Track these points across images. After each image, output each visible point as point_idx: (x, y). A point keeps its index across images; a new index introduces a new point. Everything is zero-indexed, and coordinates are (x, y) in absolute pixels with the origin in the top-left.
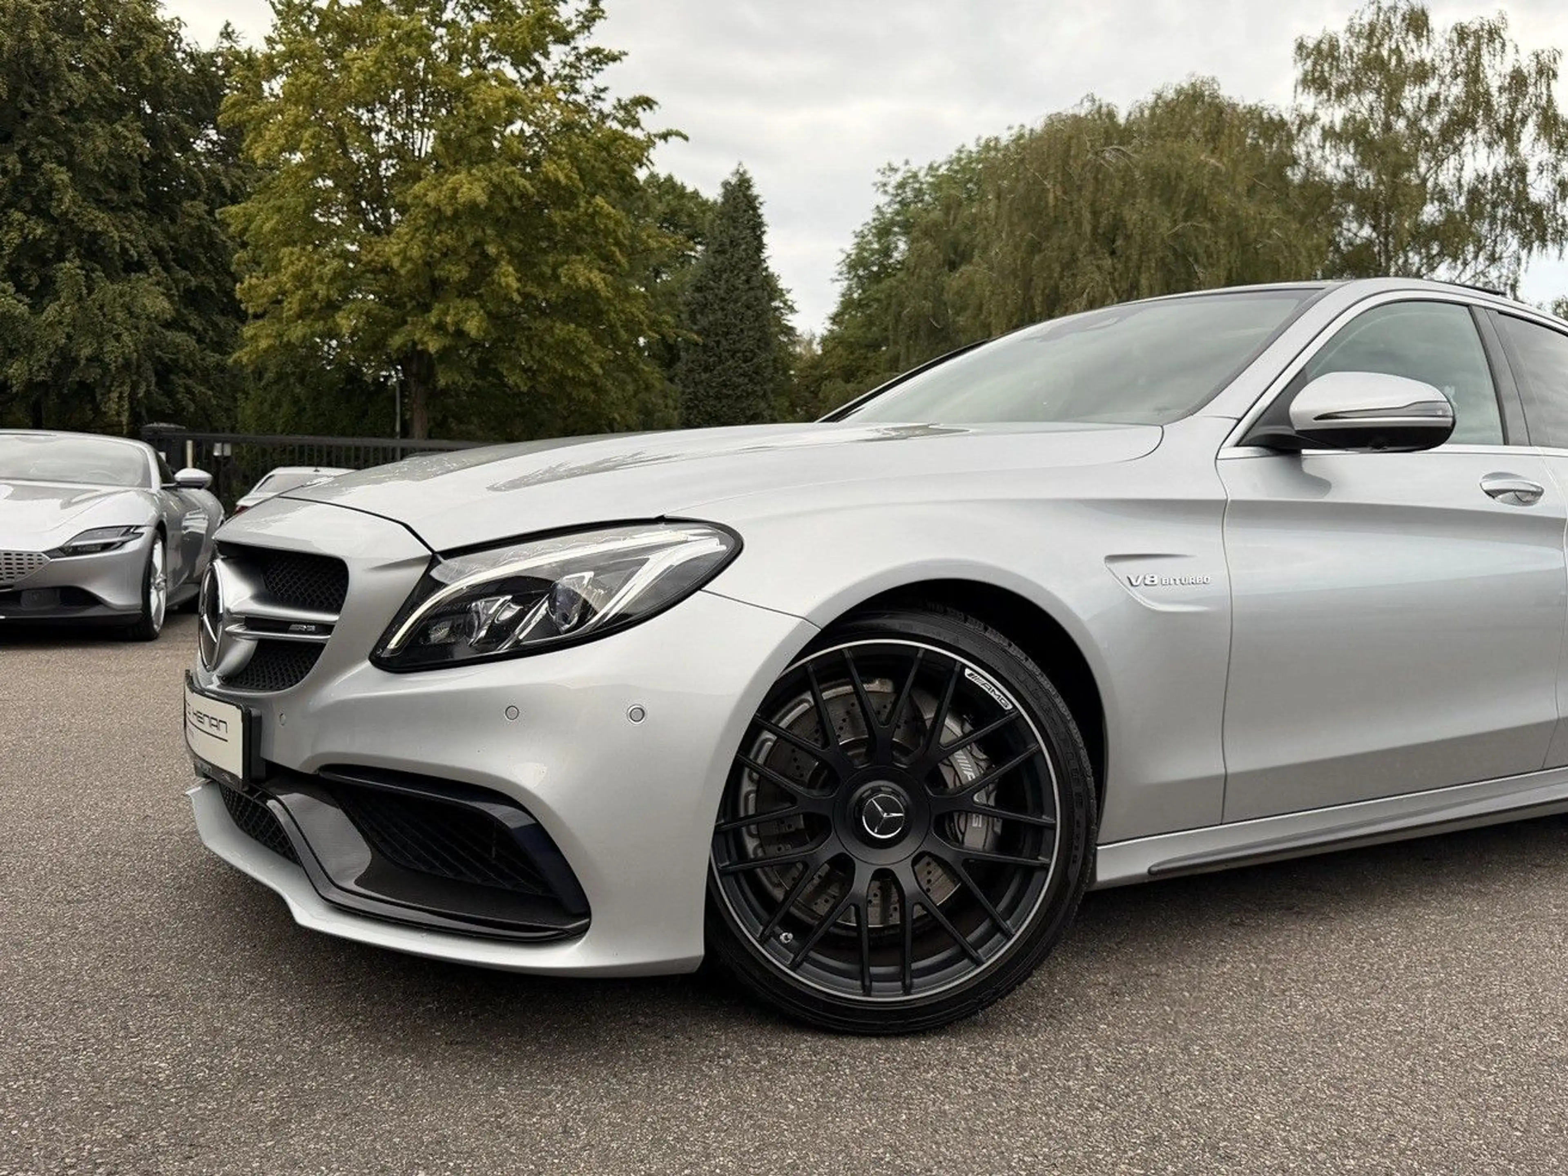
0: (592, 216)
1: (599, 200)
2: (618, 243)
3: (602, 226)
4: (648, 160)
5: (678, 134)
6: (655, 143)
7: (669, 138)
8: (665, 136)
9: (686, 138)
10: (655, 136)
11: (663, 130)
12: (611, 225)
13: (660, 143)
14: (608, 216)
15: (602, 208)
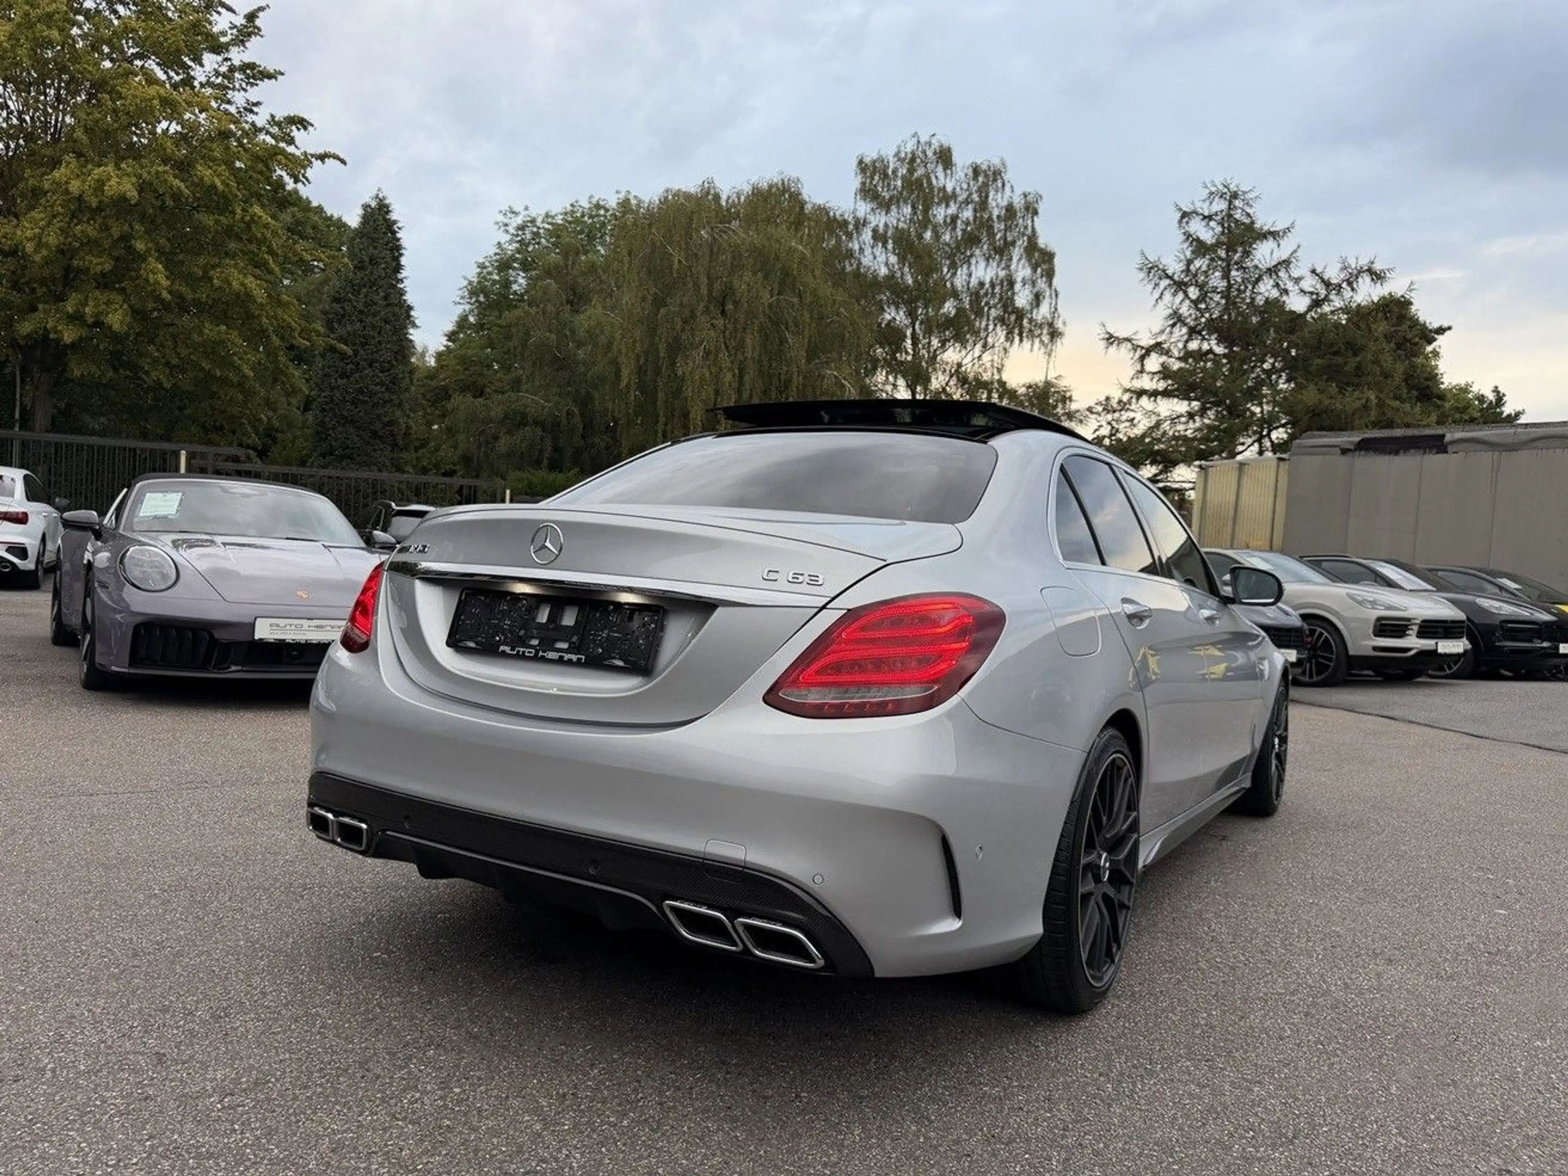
0: (248, 225)
1: (257, 210)
2: (271, 252)
3: (259, 235)
4: (304, 176)
5: (336, 157)
6: (311, 163)
7: (326, 160)
8: (322, 157)
9: (343, 162)
10: (312, 156)
11: (321, 151)
12: (269, 235)
13: (317, 163)
14: (266, 226)
15: (260, 217)
